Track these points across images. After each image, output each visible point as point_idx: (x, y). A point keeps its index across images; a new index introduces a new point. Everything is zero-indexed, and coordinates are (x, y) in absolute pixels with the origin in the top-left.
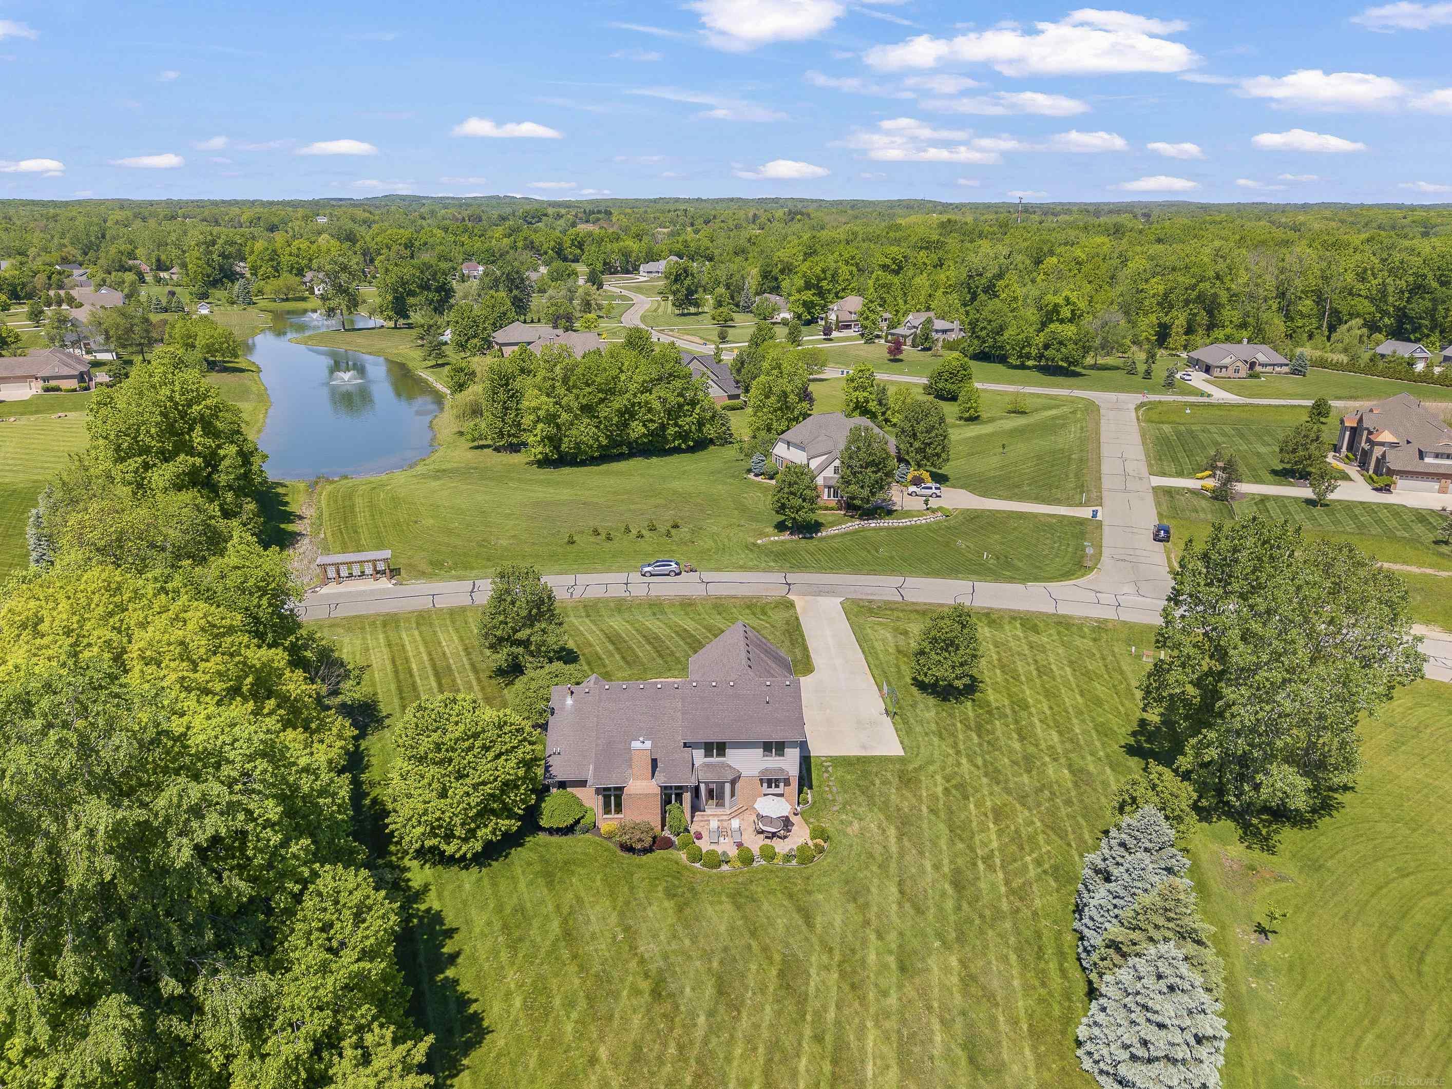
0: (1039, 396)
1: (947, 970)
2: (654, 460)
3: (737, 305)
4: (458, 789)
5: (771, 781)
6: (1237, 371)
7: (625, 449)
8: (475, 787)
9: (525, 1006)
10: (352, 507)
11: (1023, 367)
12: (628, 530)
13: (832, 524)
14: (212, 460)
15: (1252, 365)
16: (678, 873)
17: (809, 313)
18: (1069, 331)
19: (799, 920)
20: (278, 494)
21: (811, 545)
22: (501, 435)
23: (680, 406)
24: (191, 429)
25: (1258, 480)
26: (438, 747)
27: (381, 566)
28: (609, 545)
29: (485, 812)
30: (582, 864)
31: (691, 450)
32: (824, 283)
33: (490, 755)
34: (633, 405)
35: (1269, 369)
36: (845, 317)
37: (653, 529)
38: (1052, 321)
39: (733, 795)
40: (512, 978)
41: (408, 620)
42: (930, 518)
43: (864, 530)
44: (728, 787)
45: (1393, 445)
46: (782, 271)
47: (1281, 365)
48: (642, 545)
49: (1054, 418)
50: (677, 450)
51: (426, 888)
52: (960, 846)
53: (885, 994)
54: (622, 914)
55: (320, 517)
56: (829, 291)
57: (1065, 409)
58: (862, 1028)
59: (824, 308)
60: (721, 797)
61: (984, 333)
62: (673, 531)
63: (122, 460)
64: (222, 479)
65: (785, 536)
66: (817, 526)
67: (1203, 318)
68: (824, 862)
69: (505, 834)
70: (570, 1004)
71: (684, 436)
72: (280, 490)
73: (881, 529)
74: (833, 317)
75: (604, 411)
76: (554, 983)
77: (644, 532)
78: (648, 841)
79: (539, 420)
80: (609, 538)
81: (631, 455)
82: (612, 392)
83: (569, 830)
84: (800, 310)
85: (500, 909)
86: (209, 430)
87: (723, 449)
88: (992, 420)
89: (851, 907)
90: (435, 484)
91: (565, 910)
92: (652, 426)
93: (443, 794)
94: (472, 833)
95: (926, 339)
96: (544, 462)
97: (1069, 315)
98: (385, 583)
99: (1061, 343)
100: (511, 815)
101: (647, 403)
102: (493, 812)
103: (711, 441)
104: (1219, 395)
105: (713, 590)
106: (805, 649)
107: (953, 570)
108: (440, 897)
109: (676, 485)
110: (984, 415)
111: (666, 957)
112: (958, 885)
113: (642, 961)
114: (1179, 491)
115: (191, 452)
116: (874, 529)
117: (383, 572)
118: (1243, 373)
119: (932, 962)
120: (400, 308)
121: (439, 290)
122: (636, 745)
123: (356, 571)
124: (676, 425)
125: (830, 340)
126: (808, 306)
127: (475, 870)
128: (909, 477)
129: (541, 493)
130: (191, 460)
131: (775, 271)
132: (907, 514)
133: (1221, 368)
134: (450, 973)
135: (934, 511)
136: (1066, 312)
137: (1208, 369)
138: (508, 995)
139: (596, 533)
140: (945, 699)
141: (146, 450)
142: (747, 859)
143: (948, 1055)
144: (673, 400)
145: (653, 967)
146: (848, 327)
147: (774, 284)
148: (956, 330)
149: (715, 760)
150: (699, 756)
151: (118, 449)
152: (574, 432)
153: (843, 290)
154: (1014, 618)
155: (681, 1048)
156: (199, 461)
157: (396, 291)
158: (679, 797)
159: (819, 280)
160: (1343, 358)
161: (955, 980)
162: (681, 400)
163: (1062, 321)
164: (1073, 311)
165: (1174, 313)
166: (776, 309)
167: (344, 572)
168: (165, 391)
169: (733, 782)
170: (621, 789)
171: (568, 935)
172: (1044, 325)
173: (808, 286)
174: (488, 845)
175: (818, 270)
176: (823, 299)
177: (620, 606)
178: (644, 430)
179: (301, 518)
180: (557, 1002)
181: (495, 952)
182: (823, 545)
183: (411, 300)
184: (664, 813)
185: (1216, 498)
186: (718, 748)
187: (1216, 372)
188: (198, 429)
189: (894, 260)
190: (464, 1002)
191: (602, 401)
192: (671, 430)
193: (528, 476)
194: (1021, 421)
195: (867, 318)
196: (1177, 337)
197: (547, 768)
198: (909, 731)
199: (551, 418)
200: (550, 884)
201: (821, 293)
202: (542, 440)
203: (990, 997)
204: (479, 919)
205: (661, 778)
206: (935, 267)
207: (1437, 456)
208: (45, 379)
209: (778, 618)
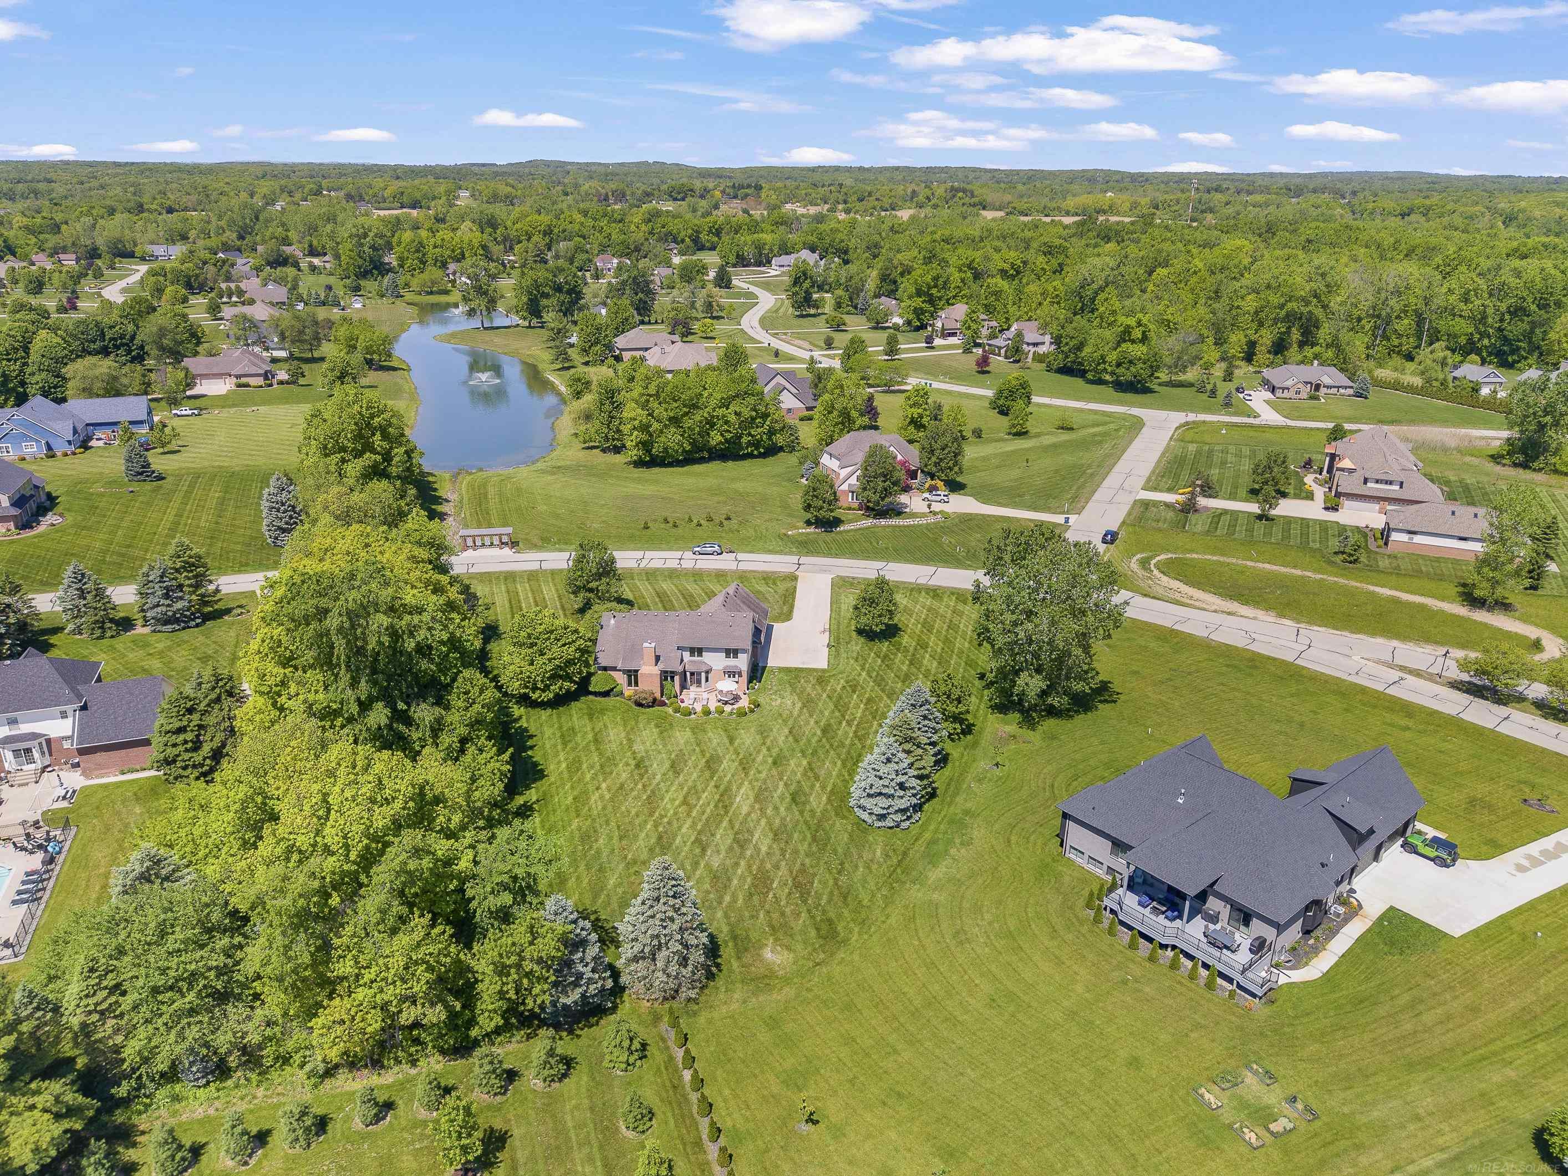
0: (1095, 412)
1: (798, 765)
2: (730, 464)
3: (856, 308)
4: (540, 661)
5: (731, 673)
6: (1298, 393)
7: (706, 455)
8: (550, 660)
9: (568, 767)
10: (486, 495)
11: (1100, 382)
12: (690, 520)
13: (850, 521)
14: (387, 457)
15: (1318, 387)
16: (665, 717)
17: (919, 320)
18: (1138, 350)
19: (726, 741)
20: (429, 482)
21: (828, 537)
22: (607, 439)
23: (753, 419)
24: (374, 435)
25: (1232, 497)
26: (529, 636)
27: (505, 539)
28: (674, 530)
29: (554, 677)
30: (611, 711)
31: (763, 456)
32: (934, 291)
33: (560, 644)
34: (713, 417)
35: (1334, 391)
36: (950, 325)
37: (710, 519)
38: (1125, 341)
39: (707, 680)
40: (562, 756)
41: (521, 577)
42: (931, 520)
43: (875, 526)
44: (703, 675)
45: (1351, 471)
46: (902, 274)
47: (1346, 388)
48: (700, 531)
49: (1095, 435)
50: (750, 456)
51: (520, 717)
52: (837, 714)
53: (759, 772)
54: (628, 733)
55: (461, 502)
56: (940, 299)
57: (1112, 426)
58: (742, 784)
59: (933, 316)
60: (699, 682)
61: (1066, 349)
62: (725, 523)
63: (326, 455)
64: (394, 470)
65: (811, 529)
66: (837, 522)
67: (1296, 335)
68: (751, 717)
69: (568, 691)
70: (592, 767)
71: (757, 444)
72: (431, 479)
73: (889, 526)
74: (939, 324)
75: (687, 423)
76: (584, 759)
77: (702, 522)
78: (650, 699)
79: (635, 428)
80: (675, 526)
81: (710, 459)
82: (695, 406)
83: (606, 694)
84: (911, 317)
85: (560, 728)
86: (385, 436)
87: (790, 456)
88: (1038, 435)
89: (758, 737)
90: (550, 478)
91: (597, 730)
92: (728, 436)
93: (532, 664)
94: (547, 688)
95: (1017, 351)
96: (639, 463)
97: (1140, 336)
98: (507, 551)
99: (1131, 362)
100: (572, 681)
101: (724, 416)
102: (561, 677)
103: (781, 449)
104: (1270, 416)
105: (742, 566)
106: (792, 607)
107: (926, 559)
108: (528, 721)
109: (739, 486)
110: (1033, 431)
111: (647, 752)
112: (824, 731)
113: (634, 753)
114: (1156, 504)
115: (374, 451)
116: (884, 526)
117: (506, 544)
118: (1304, 395)
119: (792, 762)
120: (534, 309)
121: (569, 292)
122: (646, 645)
123: (488, 542)
124: (750, 434)
125: (933, 348)
126: (918, 312)
127: (549, 711)
128: (927, 485)
129: (633, 488)
130: (373, 457)
131: (895, 274)
132: (913, 515)
133: (1283, 389)
134: (530, 753)
135: (935, 513)
136: (1137, 334)
137: (1273, 390)
138: (559, 762)
139: (666, 521)
140: (872, 640)
141: (343, 449)
142: (707, 712)
143: (782, 798)
144: (747, 413)
145: (639, 756)
146: (954, 334)
147: (893, 287)
148: (1047, 343)
149: (696, 658)
150: (686, 655)
151: (325, 447)
152: (663, 439)
153: (954, 297)
154: (953, 594)
155: (644, 786)
156: (379, 458)
157: (530, 293)
158: (672, 678)
159: (930, 288)
160: (1417, 381)
161: (801, 769)
162: (754, 414)
163: (1133, 342)
164: (1144, 332)
165: (1263, 332)
166: (887, 314)
167: (479, 543)
168: (357, 407)
169: (707, 672)
170: (637, 671)
171: (596, 741)
172: (1119, 344)
173: (919, 293)
174: (557, 695)
175: (928, 278)
176: (934, 306)
177: (672, 574)
178: (721, 438)
179: (447, 501)
180: (585, 766)
181: (555, 746)
182: (838, 537)
183: (544, 302)
184: (662, 687)
185: (1182, 511)
186: (697, 651)
187: (1279, 393)
189: (1013, 265)
190: (536, 764)
191: (686, 414)
192: (745, 440)
193: (625, 474)
194: (1065, 436)
195: (969, 328)
196: (1262, 355)
197: (596, 659)
198: (838, 654)
199: (645, 428)
200: (591, 719)
201: (931, 301)
202: (637, 445)
203: (817, 778)
204: (548, 732)
205: (661, 666)
206: (1054, 273)
208: (238, 377)
209: (782, 587)
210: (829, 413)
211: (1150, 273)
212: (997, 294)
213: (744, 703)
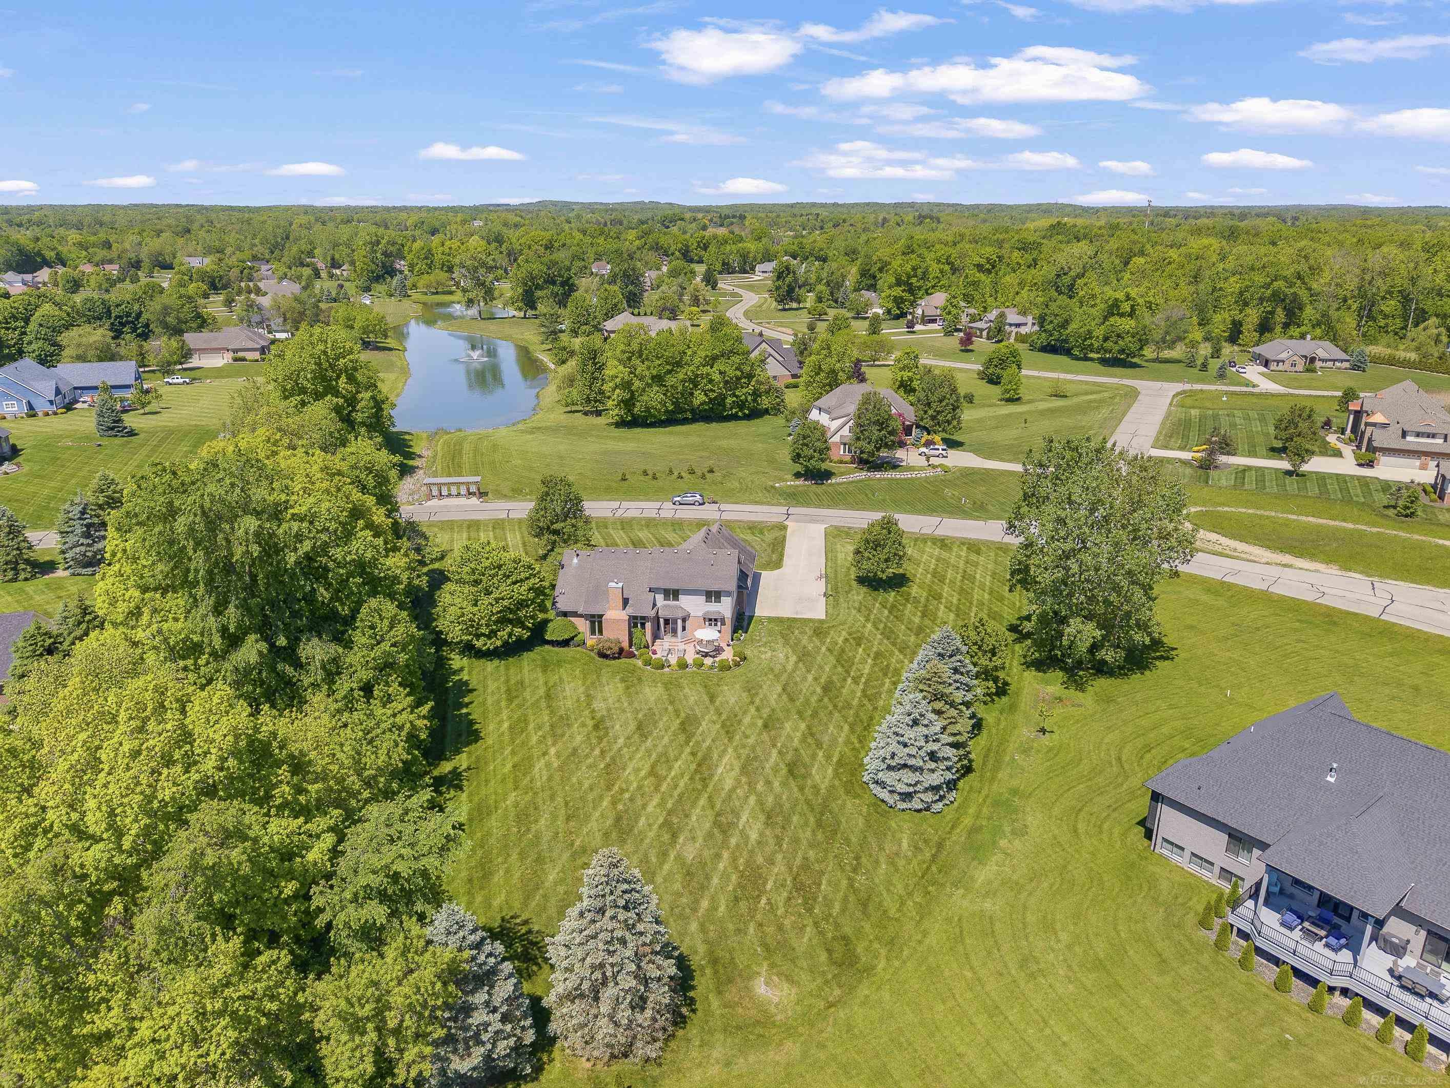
0: (1087, 383)
1: (796, 729)
2: (714, 425)
3: (836, 301)
4: (486, 601)
5: (712, 621)
6: (1294, 365)
7: (689, 415)
8: (497, 600)
9: (510, 728)
10: (460, 452)
11: (1086, 359)
12: (671, 472)
13: (842, 474)
14: (352, 402)
15: (1313, 360)
16: (633, 670)
17: (898, 308)
18: (1127, 324)
19: (706, 698)
20: (405, 440)
21: (819, 489)
22: (588, 400)
23: (738, 379)
24: (338, 377)
25: (1252, 453)
26: (473, 571)
27: (473, 489)
28: (654, 482)
29: (503, 621)
30: (570, 663)
31: (748, 417)
32: (914, 280)
33: (509, 581)
34: (697, 376)
35: (1330, 364)
36: (930, 312)
37: (692, 472)
38: (1113, 314)
39: (684, 629)
40: (505, 714)
41: (487, 525)
42: (930, 473)
43: (870, 479)
44: (680, 622)
45: (1384, 426)
46: (881, 270)
47: (1342, 361)
48: (680, 484)
49: (1091, 401)
50: (735, 417)
51: (462, 669)
52: (840, 669)
53: (747, 737)
54: (588, 688)
55: (435, 457)
56: (920, 288)
57: (1106, 395)
58: (724, 751)
59: (913, 304)
60: (674, 631)
61: (1050, 327)
62: (708, 475)
63: (286, 398)
64: (359, 417)
65: (800, 482)
66: (828, 475)
67: (1280, 316)
68: (737, 671)
69: (519, 640)
70: (540, 728)
71: (741, 405)
72: (407, 437)
73: (884, 479)
74: (919, 311)
75: (670, 381)
76: (532, 718)
77: (683, 474)
78: (616, 649)
79: (617, 387)
80: (655, 478)
81: (694, 420)
82: (679, 364)
83: (565, 643)
84: (890, 305)
85: (507, 681)
87: (775, 418)
88: (1030, 402)
89: (744, 695)
90: (530, 437)
91: (551, 684)
92: (712, 395)
93: (475, 604)
94: (493, 633)
95: (999, 331)
96: (622, 424)
97: (1129, 309)
98: (474, 500)
99: (1119, 336)
100: (524, 627)
101: (708, 374)
102: (510, 621)
103: (766, 412)
104: (1267, 385)
105: (725, 516)
106: (781, 555)
107: (930, 510)
108: (470, 673)
109: (724, 443)
110: (1025, 398)
111: (609, 710)
112: (826, 689)
113: (593, 711)
114: (1169, 460)
115: (337, 394)
116: (879, 479)
117: (473, 494)
118: (1300, 367)
119: (788, 726)
120: (529, 300)
122: (612, 584)
123: (454, 490)
124: (734, 395)
125: (913, 332)
126: (898, 301)
127: (496, 662)
128: (923, 441)
129: (611, 445)
130: (335, 400)
131: (874, 269)
132: (910, 469)
133: (1278, 362)
134: (466, 710)
135: (934, 467)
136: (1126, 307)
137: (1266, 364)
138: (500, 722)
139: (645, 473)
140: (876, 589)
141: (303, 391)
142: (683, 665)
143: (776, 770)
144: (731, 373)
145: (599, 715)
146: (934, 321)
147: (872, 282)
148: (1030, 324)
149: (671, 603)
150: (660, 598)
151: (285, 390)
152: (645, 398)
153: (933, 287)
154: (963, 544)
155: (603, 752)
156: (341, 401)
157: (526, 285)
158: (643, 625)
159: (909, 277)
160: (1413, 356)
161: (798, 734)
162: (739, 373)
163: (1122, 315)
164: (1132, 306)
165: (1248, 311)
166: (868, 305)
167: (445, 492)
168: (320, 347)
169: (684, 620)
170: (601, 616)
171: (548, 696)
172: (1106, 318)
173: (899, 283)
174: (506, 644)
175: (908, 268)
176: (913, 295)
177: (649, 523)
178: (704, 398)
179: (420, 456)
180: (531, 726)
181: (498, 702)
182: (830, 489)
183: (539, 293)
184: (630, 635)
185: (1201, 467)
186: (673, 594)
187: (1273, 366)
188: (343, 379)
189: (988, 260)
190: (472, 723)
191: (669, 372)
192: (729, 400)
193: (605, 434)
194: (1060, 403)
195: (949, 313)
196: (1249, 333)
197: (554, 603)
198: (836, 604)
199: (626, 385)
200: (545, 671)
201: (911, 290)
202: (619, 405)
203: (819, 745)
204: (492, 686)
205: (630, 610)
206: (1029, 267)
207: (1418, 435)
208: (235, 351)
209: (769, 537)
210: (817, 374)
211: (1126, 264)
212: (975, 284)
213: (728, 655)
